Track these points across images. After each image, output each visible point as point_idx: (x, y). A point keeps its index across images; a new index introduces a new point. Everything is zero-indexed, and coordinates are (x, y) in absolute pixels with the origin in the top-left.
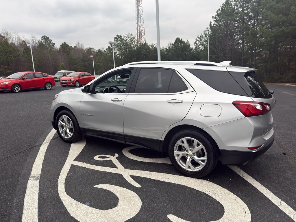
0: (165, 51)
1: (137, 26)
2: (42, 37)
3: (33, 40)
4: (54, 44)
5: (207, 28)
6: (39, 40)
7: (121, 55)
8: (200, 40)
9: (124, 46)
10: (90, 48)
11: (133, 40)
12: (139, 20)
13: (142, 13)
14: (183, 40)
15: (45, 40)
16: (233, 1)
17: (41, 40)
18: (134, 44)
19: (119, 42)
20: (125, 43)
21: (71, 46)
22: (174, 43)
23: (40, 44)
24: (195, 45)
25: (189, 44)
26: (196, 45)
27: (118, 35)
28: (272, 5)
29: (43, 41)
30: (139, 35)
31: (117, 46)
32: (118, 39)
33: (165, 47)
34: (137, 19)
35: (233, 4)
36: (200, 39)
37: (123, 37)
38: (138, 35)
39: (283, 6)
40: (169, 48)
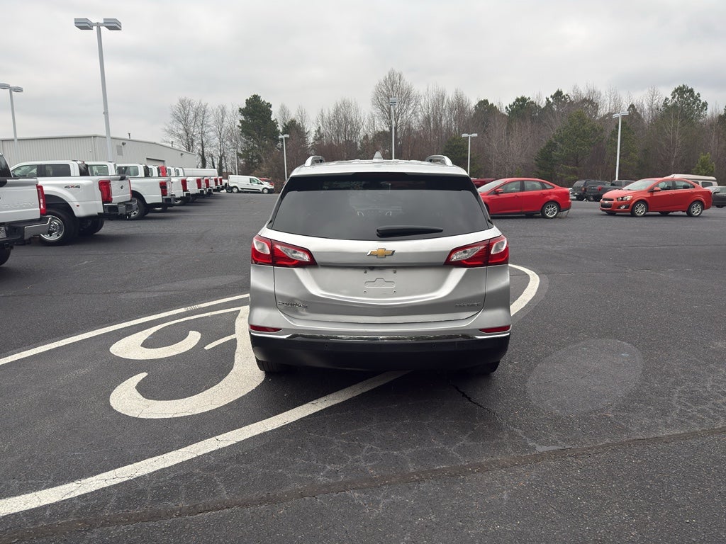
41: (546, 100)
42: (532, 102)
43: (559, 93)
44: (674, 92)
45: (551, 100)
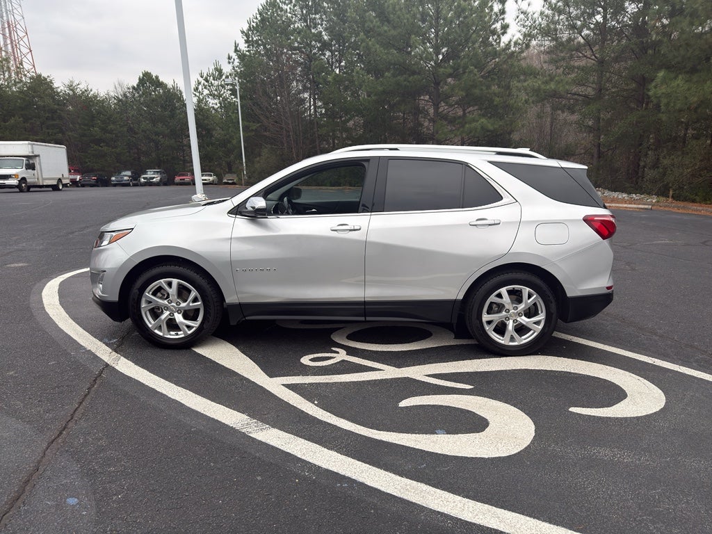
0: (115, 104)
5: (229, 58)
8: (206, 84)
12: (6, 6)
14: (161, 79)
16: (287, 2)
22: (137, 85)
24: (195, 95)
25: (180, 91)
26: (198, 94)
28: (374, 26)
35: (289, 10)
36: (207, 80)
39: (393, 32)
40: (125, 95)
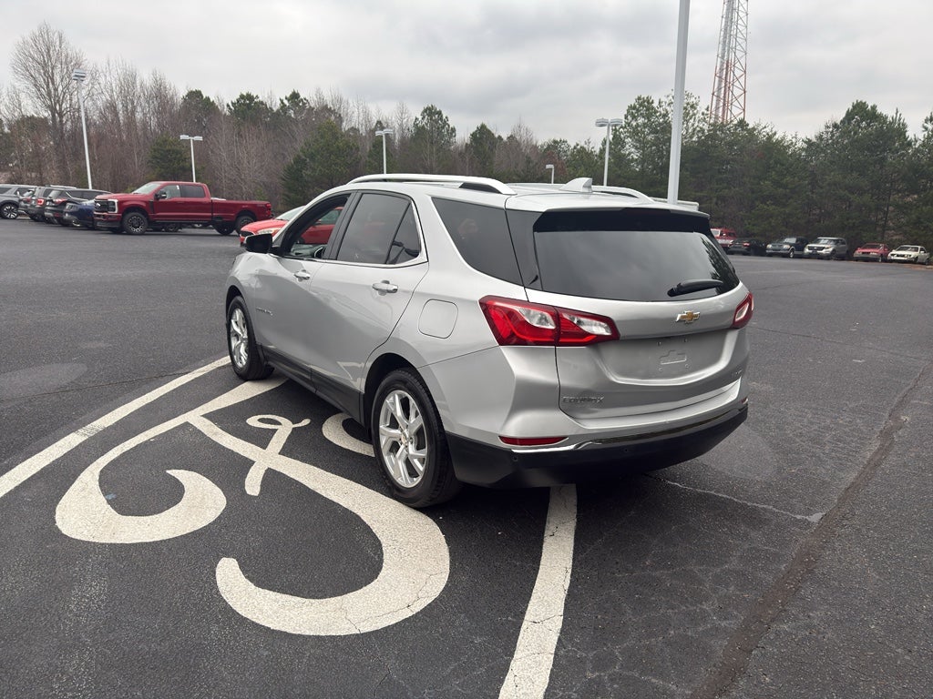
0: (803, 149)
1: (722, 65)
2: (425, 111)
3: (402, 119)
4: (453, 130)
6: (417, 119)
7: (642, 161)
9: (656, 132)
10: (555, 142)
11: (689, 113)
12: (729, 44)
13: (744, 19)
14: (879, 110)
15: (431, 119)
17: (420, 118)
18: (693, 125)
19: (641, 120)
20: (660, 124)
21: (500, 137)
22: (841, 122)
23: (420, 130)
24: (926, 129)
25: (904, 125)
27: (639, 98)
29: (425, 120)
30: (722, 96)
31: (635, 132)
32: (638, 111)
33: (802, 136)
34: (724, 42)
37: (655, 105)
38: (718, 96)
40: (820, 137)
41: (279, 102)
42: (262, 103)
43: (295, 96)
44: (423, 112)
45: (286, 102)
